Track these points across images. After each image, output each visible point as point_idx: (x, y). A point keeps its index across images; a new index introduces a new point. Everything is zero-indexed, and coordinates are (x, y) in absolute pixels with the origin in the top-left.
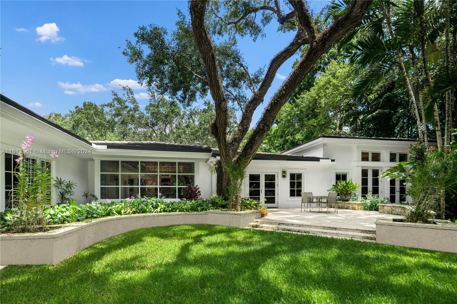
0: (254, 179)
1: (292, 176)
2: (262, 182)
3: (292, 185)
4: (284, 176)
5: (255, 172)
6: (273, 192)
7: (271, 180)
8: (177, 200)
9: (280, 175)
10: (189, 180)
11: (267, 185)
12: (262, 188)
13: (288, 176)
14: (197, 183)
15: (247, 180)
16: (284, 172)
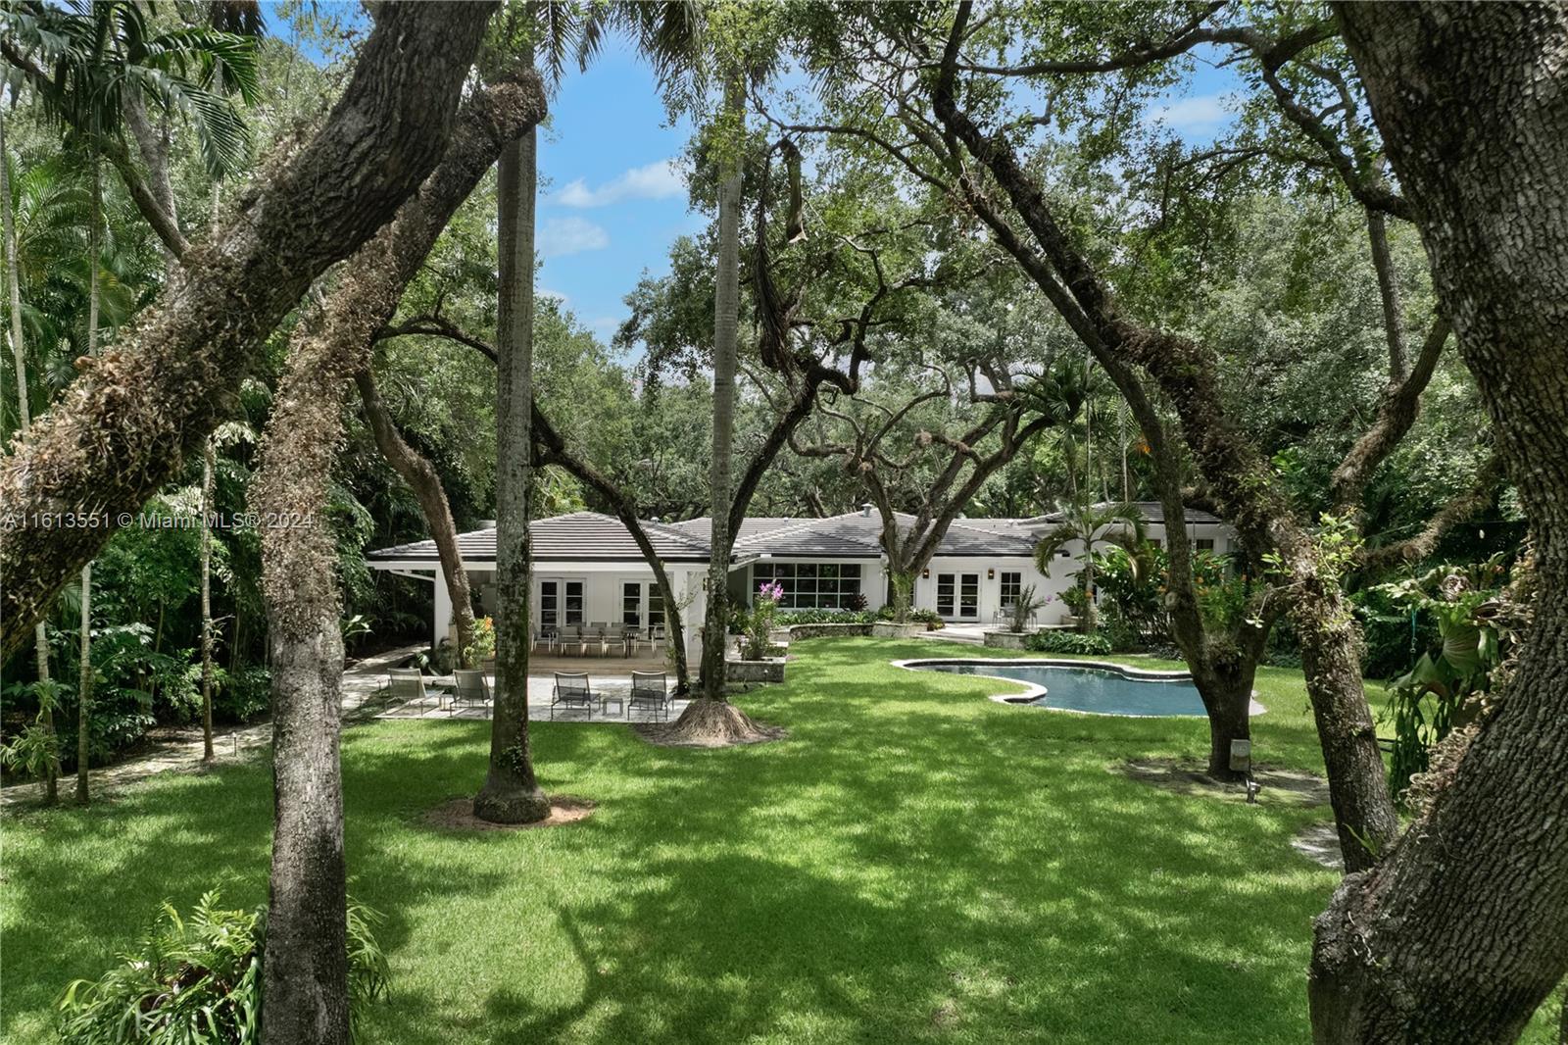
0: (946, 581)
1: (1005, 577)
2: (958, 585)
3: (1004, 589)
4: (991, 578)
5: (947, 571)
7: (970, 581)
8: (839, 611)
9: (985, 577)
10: (853, 586)
11: (964, 591)
12: (958, 594)
13: (998, 578)
14: (863, 591)
15: (934, 583)
16: (991, 571)
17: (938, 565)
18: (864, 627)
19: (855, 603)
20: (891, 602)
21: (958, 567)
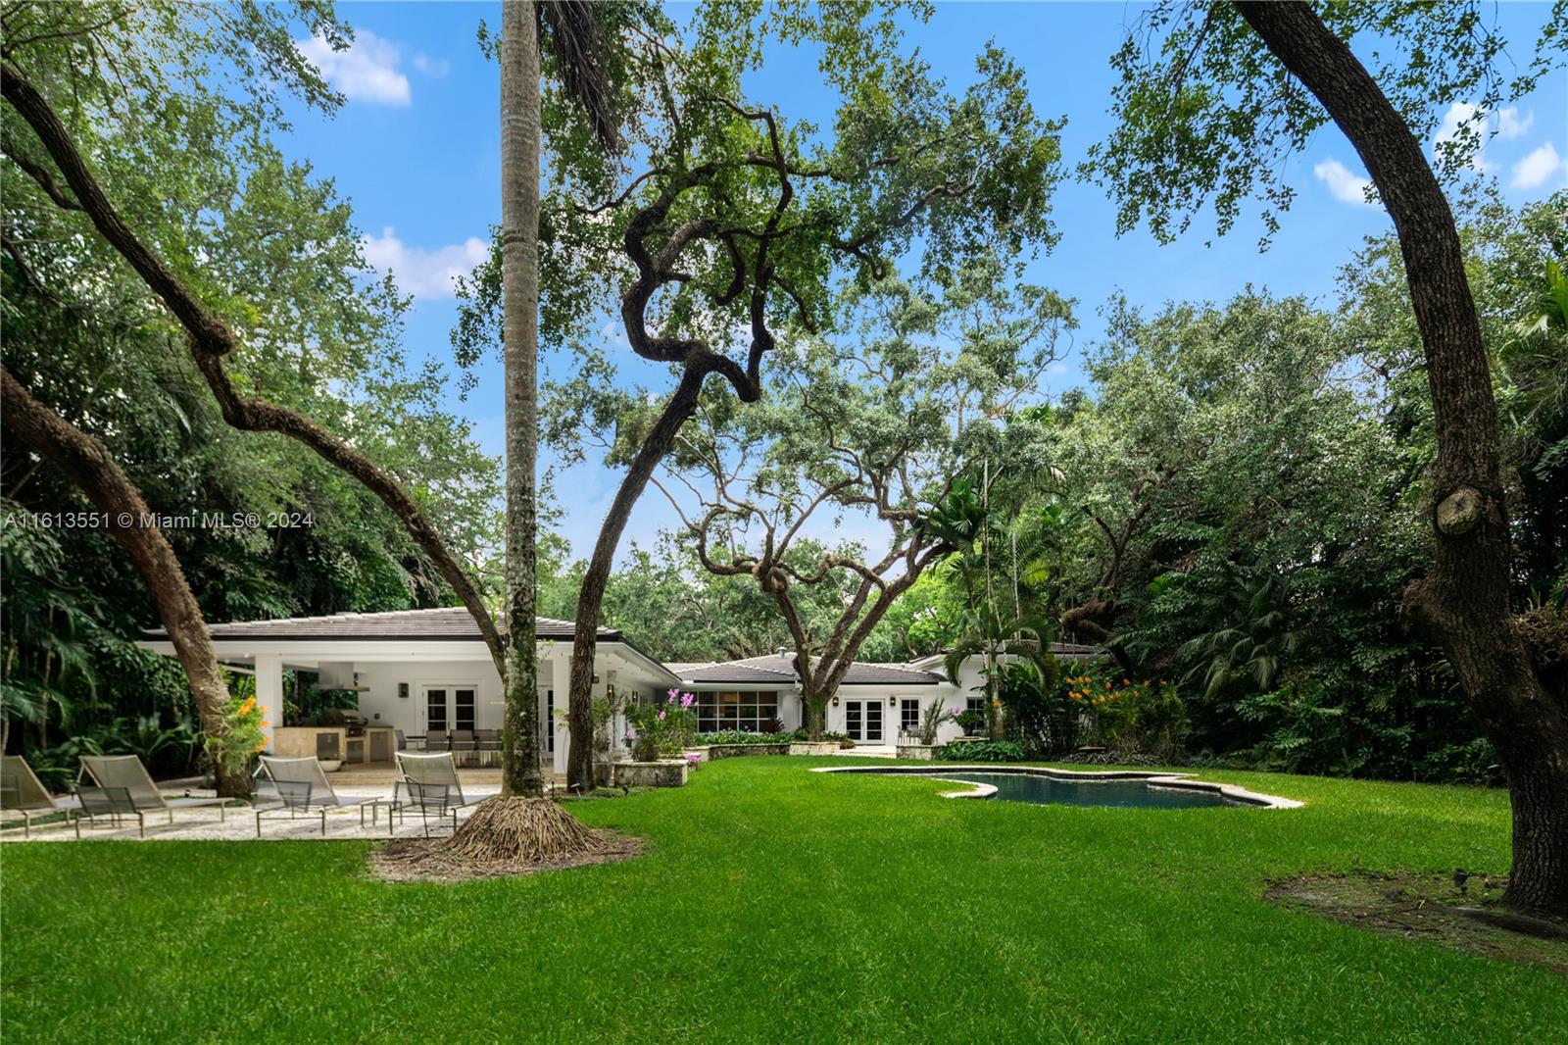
0: (853, 707)
1: (905, 704)
2: (864, 712)
3: (905, 715)
4: (893, 704)
5: (854, 699)
6: (879, 726)
7: (875, 708)
8: (758, 734)
9: (888, 702)
10: (771, 712)
11: (870, 716)
12: (864, 720)
13: (899, 704)
14: (780, 716)
15: (843, 710)
16: (893, 699)
17: (846, 693)
18: (781, 747)
19: (772, 726)
20: (805, 724)
21: (864, 694)
